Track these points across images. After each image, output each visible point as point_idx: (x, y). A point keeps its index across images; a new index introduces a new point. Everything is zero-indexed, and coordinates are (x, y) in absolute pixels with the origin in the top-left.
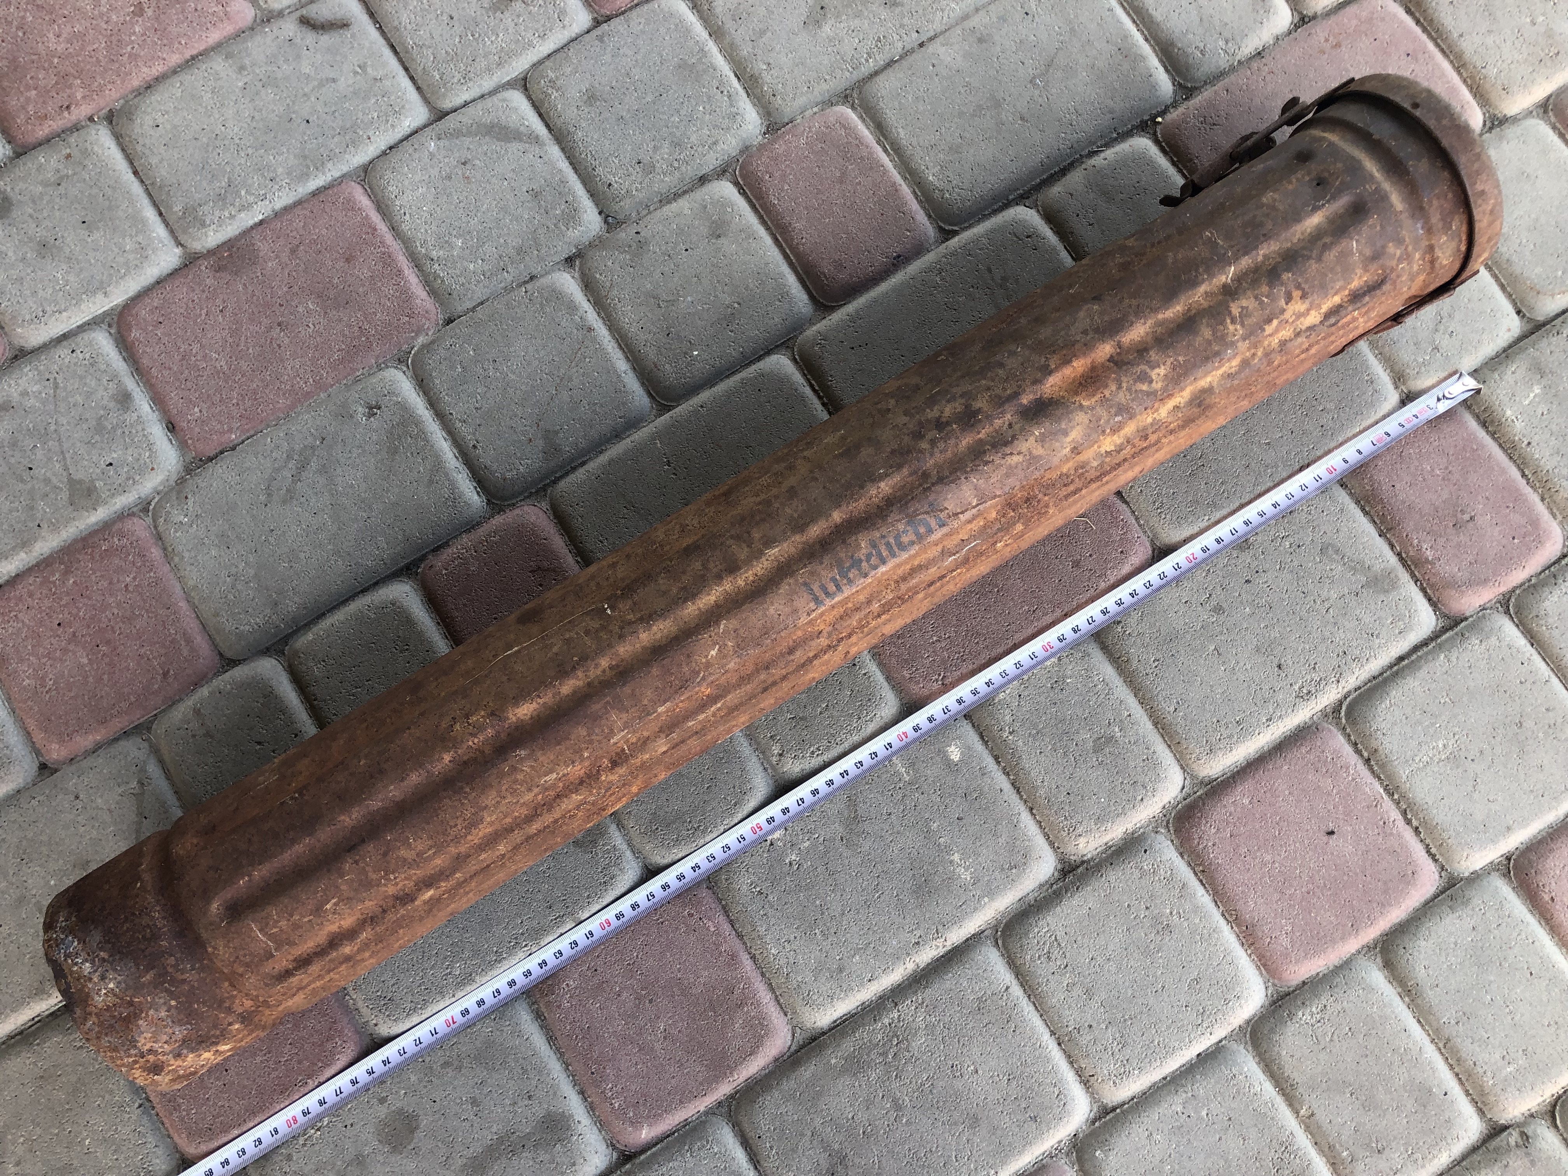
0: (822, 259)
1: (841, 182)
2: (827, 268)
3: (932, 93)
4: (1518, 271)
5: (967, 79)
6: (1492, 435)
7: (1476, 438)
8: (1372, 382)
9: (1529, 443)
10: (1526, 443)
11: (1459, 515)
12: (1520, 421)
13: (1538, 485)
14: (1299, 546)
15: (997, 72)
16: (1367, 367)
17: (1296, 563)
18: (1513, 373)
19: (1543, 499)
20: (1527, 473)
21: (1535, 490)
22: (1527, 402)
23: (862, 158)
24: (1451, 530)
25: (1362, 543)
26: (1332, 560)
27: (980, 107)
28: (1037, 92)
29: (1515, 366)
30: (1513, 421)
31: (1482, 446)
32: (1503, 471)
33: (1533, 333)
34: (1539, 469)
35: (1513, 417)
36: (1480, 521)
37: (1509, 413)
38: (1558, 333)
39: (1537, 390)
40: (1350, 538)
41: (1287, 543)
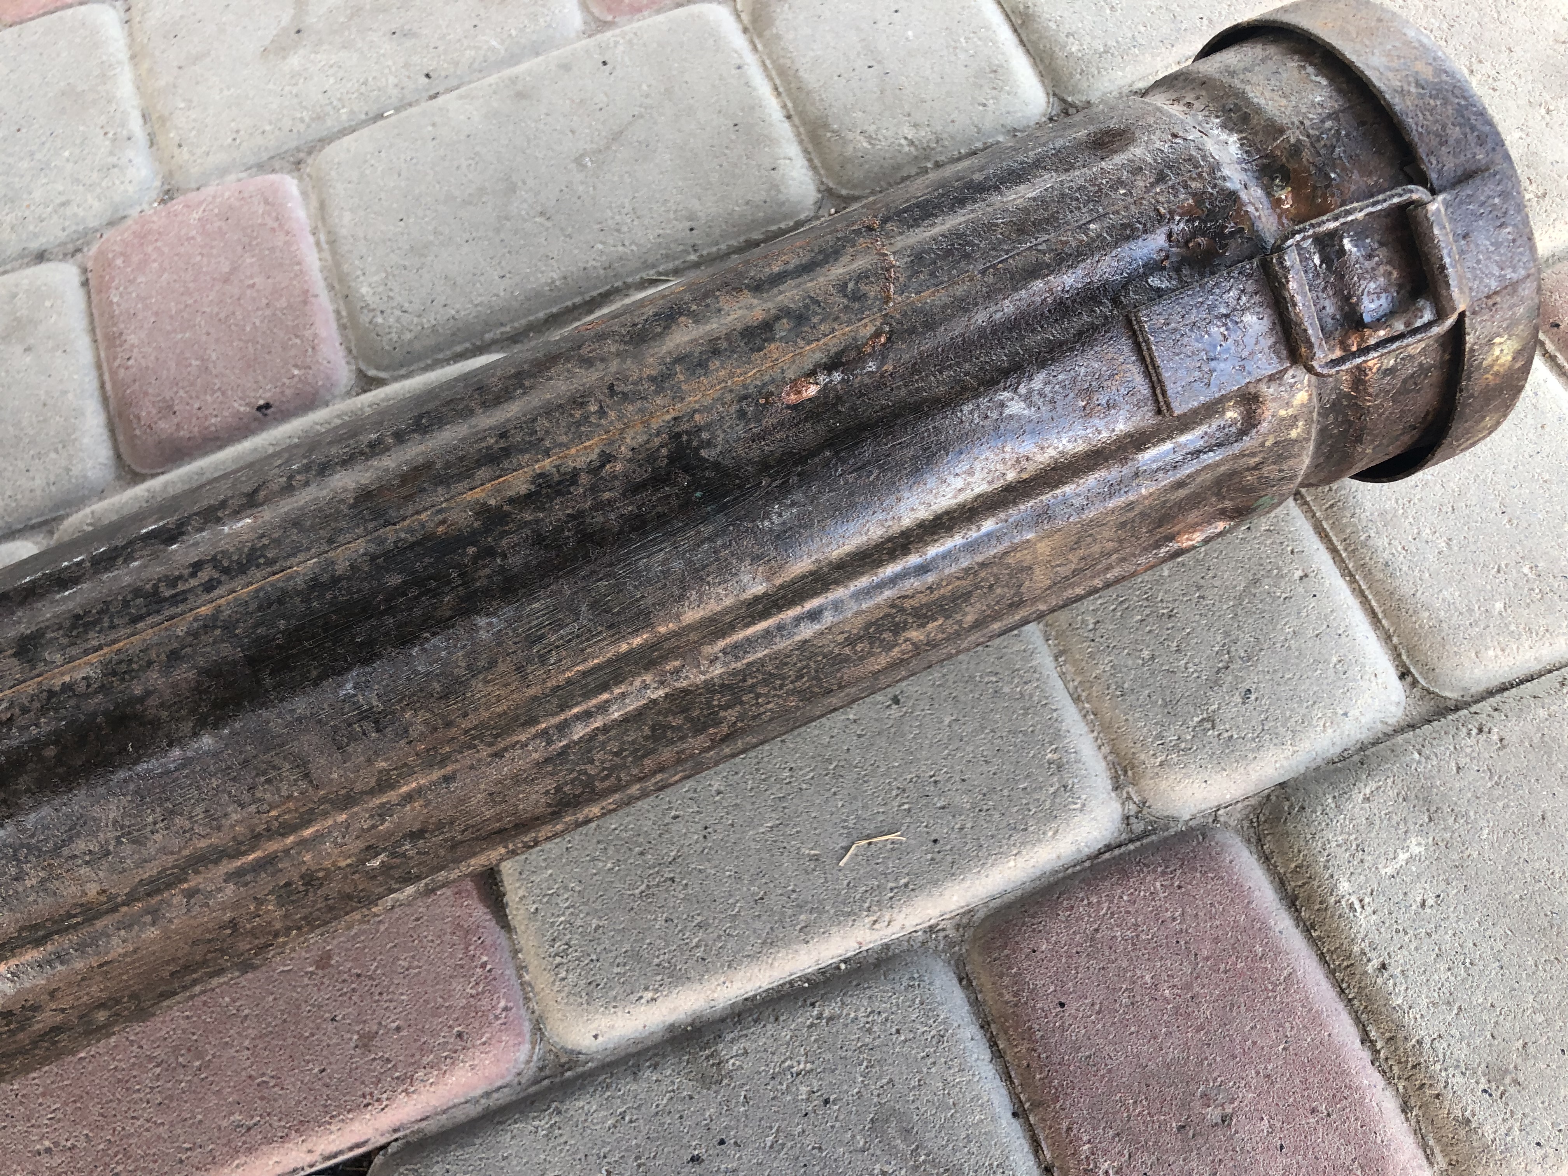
0: (146, 394)
1: (226, 281)
2: (147, 411)
3: (415, 164)
4: (1407, 589)
5: (477, 149)
6: (1307, 929)
7: (1265, 928)
8: (1059, 767)
9: (1384, 966)
10: (1376, 963)
11: (1197, 1105)
12: (1369, 910)
13: (1396, 1069)
14: (826, 1102)
15: (529, 141)
16: (1057, 736)
17: (810, 1141)
18: (1367, 799)
19: (1405, 1108)
20: (1373, 1034)
21: (1390, 1080)
22: (1390, 870)
23: (272, 249)
24: (1170, 1140)
25: (967, 1127)
26: (891, 1150)
27: (482, 190)
28: (580, 176)
29: (1372, 786)
30: (1351, 906)
31: (1274, 952)
32: (1315, 1019)
33: (1429, 722)
34: (1401, 1035)
35: (1354, 899)
36: (1243, 1129)
37: (1344, 887)
38: (1480, 730)
39: (1416, 846)
40: (942, 1106)
41: (804, 1089)
